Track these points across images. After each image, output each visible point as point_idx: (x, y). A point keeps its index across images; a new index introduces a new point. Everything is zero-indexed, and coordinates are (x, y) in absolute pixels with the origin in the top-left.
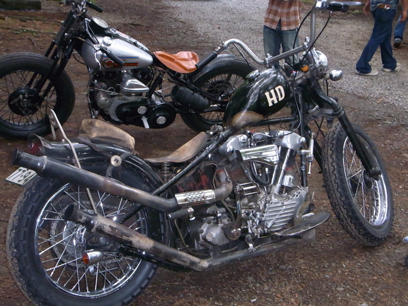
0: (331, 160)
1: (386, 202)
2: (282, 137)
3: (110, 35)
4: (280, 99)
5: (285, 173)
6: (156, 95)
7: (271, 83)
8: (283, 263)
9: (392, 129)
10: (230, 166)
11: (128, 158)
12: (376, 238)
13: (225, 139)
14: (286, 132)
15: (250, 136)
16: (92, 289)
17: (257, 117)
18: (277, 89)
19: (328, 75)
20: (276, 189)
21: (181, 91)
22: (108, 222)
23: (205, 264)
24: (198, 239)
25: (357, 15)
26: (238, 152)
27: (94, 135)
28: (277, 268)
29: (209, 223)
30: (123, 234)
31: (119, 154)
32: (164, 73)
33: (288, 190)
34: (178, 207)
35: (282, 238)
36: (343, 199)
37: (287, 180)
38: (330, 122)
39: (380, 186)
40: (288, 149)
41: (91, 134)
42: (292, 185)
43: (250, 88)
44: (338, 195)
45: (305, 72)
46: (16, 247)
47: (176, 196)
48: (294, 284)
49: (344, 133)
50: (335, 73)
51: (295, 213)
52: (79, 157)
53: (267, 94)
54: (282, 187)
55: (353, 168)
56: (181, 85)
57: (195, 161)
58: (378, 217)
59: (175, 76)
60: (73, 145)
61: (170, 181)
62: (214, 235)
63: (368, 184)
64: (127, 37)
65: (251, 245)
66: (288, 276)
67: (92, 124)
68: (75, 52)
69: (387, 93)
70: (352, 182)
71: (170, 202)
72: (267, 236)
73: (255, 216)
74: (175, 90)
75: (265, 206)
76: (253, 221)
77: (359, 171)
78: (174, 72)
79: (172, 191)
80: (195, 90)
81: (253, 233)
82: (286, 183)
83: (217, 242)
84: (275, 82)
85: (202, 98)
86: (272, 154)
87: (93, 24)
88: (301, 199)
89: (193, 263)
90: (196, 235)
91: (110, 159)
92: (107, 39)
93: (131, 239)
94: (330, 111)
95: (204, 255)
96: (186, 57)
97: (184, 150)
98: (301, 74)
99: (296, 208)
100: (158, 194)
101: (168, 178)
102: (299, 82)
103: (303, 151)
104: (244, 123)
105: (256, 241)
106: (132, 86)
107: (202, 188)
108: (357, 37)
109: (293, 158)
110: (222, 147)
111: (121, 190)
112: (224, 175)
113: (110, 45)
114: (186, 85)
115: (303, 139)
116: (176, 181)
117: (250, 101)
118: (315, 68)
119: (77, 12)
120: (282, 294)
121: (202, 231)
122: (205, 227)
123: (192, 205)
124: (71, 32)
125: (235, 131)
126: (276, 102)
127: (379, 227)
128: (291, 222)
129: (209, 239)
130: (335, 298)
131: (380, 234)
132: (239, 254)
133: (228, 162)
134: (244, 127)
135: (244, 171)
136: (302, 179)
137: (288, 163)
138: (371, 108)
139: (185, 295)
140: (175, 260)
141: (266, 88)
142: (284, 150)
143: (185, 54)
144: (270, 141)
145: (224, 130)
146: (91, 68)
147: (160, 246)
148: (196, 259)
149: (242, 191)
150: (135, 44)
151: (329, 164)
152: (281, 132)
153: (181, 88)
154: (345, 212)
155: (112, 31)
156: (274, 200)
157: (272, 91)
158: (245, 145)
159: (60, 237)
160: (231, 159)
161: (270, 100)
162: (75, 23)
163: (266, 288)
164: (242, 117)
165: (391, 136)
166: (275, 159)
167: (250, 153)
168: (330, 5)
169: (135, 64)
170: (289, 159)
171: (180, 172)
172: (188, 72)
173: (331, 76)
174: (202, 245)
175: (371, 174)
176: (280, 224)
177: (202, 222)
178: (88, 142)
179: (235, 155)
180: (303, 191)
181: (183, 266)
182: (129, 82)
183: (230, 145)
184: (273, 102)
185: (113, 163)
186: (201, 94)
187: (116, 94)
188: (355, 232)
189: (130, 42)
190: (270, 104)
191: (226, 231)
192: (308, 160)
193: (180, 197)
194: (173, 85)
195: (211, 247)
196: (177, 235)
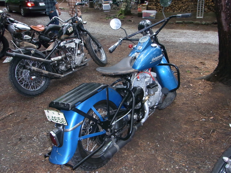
0: (88, 45)
1: (104, 55)
2: (75, 41)
3: (16, 22)
4: (72, 30)
5: (78, 50)
6: (34, 39)
7: (68, 27)
8: (82, 74)
9: (102, 40)
10: (63, 50)
11: (36, 51)
12: (104, 64)
13: (60, 43)
14: (76, 39)
15: (66, 41)
16: (34, 88)
17: (67, 36)
18: (71, 28)
19: (83, 23)
20: (76, 54)
21: (41, 37)
22: (35, 68)
23: (63, 76)
24: (59, 70)
25: (85, 12)
26: (64, 46)
27: (25, 46)
28: (81, 76)
29: (61, 65)
30: (40, 71)
31: (33, 50)
32: (35, 32)
33: (80, 54)
34: (52, 62)
35: (81, 66)
36: (94, 55)
37: (79, 52)
38: (86, 35)
39: (102, 51)
40: (77, 43)
41: (24, 46)
42: (80, 53)
43: (63, 30)
44: (92, 54)
45: (77, 23)
46: (12, 80)
47: (51, 59)
48: (86, 78)
49: (90, 38)
50: (85, 22)
51: (82, 59)
52: (23, 52)
53: (68, 29)
54: (78, 54)
55: (94, 47)
56: (41, 35)
57: (53, 50)
58: (103, 59)
59: (38, 32)
60: (20, 49)
61: (48, 56)
62: (63, 68)
63: (99, 51)
64: (21, 23)
65: (73, 69)
66: (85, 77)
67: (23, 43)
68: (6, 29)
69: (99, 32)
70: (95, 51)
71: (50, 61)
72: (77, 67)
73: (72, 62)
74: (39, 37)
75: (74, 59)
76: (72, 63)
77: (96, 48)
78: (38, 31)
79: (49, 58)
80: (45, 36)
81: (73, 67)
82: (78, 53)
83: (64, 70)
84: (70, 26)
85: (48, 38)
86: (73, 45)
87: (9, 20)
88: (83, 56)
89: (60, 76)
90: (58, 69)
91: (31, 52)
92: (15, 24)
93: (42, 72)
94: (85, 33)
95: (62, 74)
96: (40, 27)
97: (50, 47)
98: (76, 24)
99: (83, 58)
100: (47, 59)
101: (48, 55)
102: (76, 26)
103: (81, 44)
104: (64, 38)
105: (74, 68)
106: (26, 37)
107: (57, 56)
108: (87, 18)
109: (79, 46)
110: (60, 45)
111: (36, 59)
112: (62, 53)
113: (16, 25)
114: (42, 35)
115: (80, 40)
116: (50, 55)
117: (64, 32)
118: (79, 22)
119: (3, 17)
120: (84, 80)
121: (60, 68)
122: (60, 67)
123: (56, 61)
124: (3, 23)
125: (62, 41)
126: (71, 31)
127: (104, 61)
128: (82, 62)
129: (62, 69)
130: (97, 78)
131: (105, 63)
132: (71, 72)
133: (62, 49)
134: (64, 39)
135: (67, 51)
136: (82, 51)
137: (78, 47)
138: (96, 36)
139: (59, 86)
140: (55, 76)
141: (67, 28)
142: (76, 44)
143: (40, 26)
144: (72, 42)
145: (59, 41)
146: (12, 34)
147: (50, 73)
148: (60, 75)
149: (68, 55)
150: (24, 24)
151: (88, 47)
152: (74, 39)
153: (41, 36)
154: (95, 58)
155: (16, 21)
156: (76, 57)
157: (69, 29)
158: (65, 44)
159: (22, 76)
160: (63, 48)
161: (69, 31)
162: (4, 20)
163: (79, 80)
164: (63, 37)
165: (103, 42)
166: (75, 47)
167: (68, 46)
168: (80, 4)
169: (26, 30)
170: (78, 46)
171: (50, 53)
172: (42, 31)
173: (84, 23)
174: (61, 72)
175: (99, 48)
176: (79, 63)
177: (59, 66)
178: (24, 48)
179: (64, 47)
180: (83, 54)
181: (57, 77)
182: (25, 36)
183: (62, 44)
184: (70, 31)
185: (32, 53)
186: (48, 37)
187: (22, 41)
188: (98, 63)
189: (22, 24)
190: (70, 32)
191: (66, 67)
192: (83, 46)
193: (52, 59)
194: (38, 36)
195: (63, 72)
196: (54, 70)
